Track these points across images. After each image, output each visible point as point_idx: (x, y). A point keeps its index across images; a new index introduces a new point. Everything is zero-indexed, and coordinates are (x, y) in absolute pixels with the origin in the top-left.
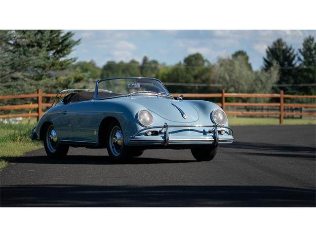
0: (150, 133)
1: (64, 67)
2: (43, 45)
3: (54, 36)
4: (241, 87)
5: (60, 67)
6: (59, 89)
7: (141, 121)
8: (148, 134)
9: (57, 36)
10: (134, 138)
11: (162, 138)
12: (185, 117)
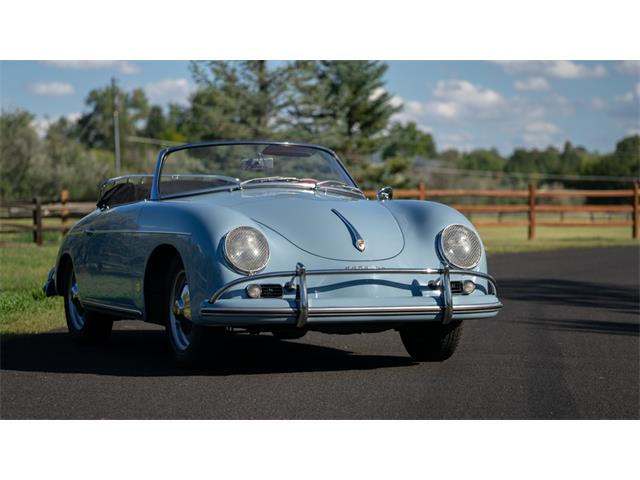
0: (257, 291)
7: (235, 257)
8: (252, 294)
10: (211, 303)
11: (287, 304)
12: (362, 248)
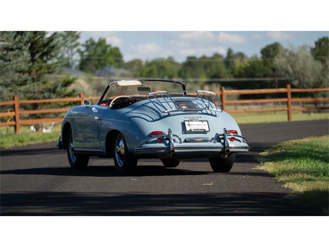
1: (50, 70)
2: (23, 48)
3: (38, 37)
4: (306, 79)
5: (47, 71)
6: (46, 95)
9: (42, 37)
